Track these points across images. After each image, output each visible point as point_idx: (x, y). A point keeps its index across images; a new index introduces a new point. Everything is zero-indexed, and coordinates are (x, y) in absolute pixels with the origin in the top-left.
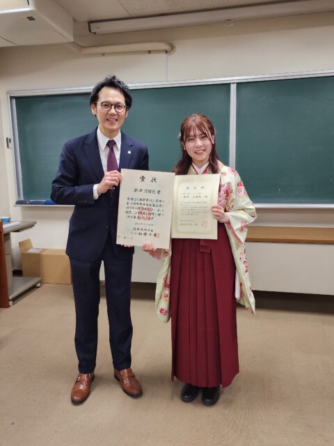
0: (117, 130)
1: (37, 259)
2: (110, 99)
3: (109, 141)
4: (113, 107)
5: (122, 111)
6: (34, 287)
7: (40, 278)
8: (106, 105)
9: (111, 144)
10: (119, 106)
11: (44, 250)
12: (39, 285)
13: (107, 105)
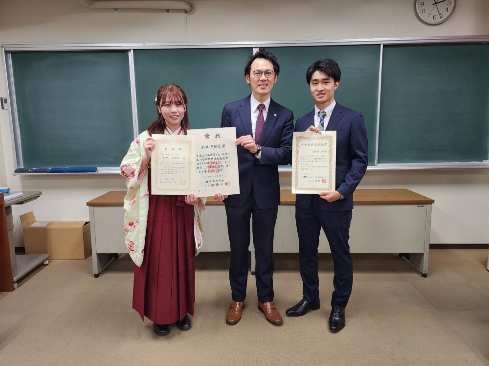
0: (267, 93)
1: (43, 233)
2: (260, 68)
3: (260, 105)
4: (263, 73)
5: (271, 77)
6: (41, 266)
7: (48, 255)
8: (258, 73)
9: (261, 108)
10: (269, 73)
11: (51, 223)
12: (47, 262)
13: (260, 73)
